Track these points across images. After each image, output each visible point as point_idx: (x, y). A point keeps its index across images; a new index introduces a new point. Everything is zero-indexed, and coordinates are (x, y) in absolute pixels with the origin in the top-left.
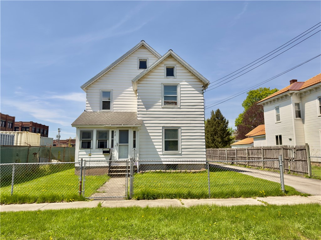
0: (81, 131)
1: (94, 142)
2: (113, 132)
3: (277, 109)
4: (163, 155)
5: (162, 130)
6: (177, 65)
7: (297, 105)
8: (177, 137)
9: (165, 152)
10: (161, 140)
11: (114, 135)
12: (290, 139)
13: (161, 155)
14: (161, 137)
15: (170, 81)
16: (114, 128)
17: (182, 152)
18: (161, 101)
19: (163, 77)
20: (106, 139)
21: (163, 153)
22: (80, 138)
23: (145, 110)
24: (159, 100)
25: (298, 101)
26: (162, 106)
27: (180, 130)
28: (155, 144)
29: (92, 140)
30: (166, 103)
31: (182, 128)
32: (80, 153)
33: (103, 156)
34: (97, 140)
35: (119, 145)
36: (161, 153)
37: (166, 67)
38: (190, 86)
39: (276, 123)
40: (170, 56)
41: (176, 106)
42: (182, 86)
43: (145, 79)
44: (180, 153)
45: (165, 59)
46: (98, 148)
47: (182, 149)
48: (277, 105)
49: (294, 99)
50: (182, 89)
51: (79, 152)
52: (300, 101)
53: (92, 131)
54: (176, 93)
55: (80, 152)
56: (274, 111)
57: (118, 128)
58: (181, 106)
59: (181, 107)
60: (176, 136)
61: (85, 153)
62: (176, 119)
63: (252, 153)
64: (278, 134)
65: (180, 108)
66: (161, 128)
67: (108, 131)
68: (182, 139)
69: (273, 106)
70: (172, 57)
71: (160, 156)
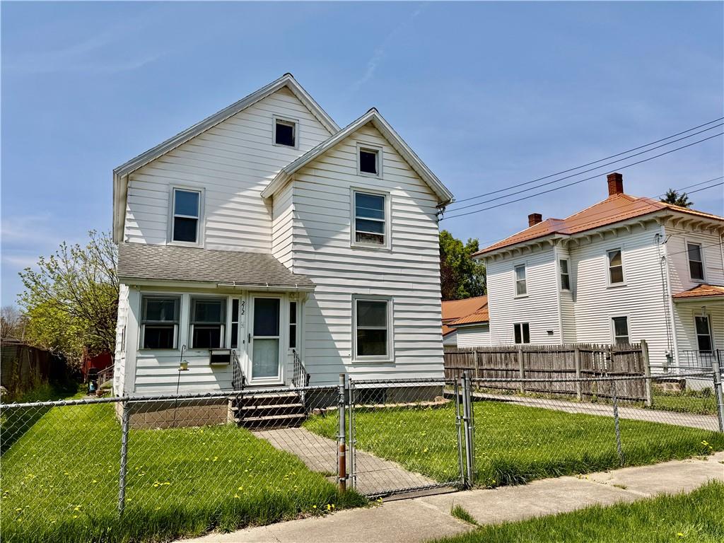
0: (144, 298)
1: (184, 331)
2: (236, 303)
3: (520, 270)
4: (354, 365)
5: (352, 301)
6: (384, 147)
7: (564, 264)
8: (383, 322)
9: (358, 359)
10: (349, 329)
11: (240, 312)
12: (550, 333)
13: (349, 365)
14: (349, 321)
15: (368, 183)
16: (240, 292)
17: (396, 358)
18: (348, 230)
19: (354, 172)
20: (218, 323)
21: (354, 361)
22: (142, 319)
23: (311, 249)
24: (344, 228)
25: (564, 257)
26: (351, 243)
27: (391, 304)
28: (335, 337)
29: (178, 325)
30: (360, 236)
31: (396, 300)
32: (141, 363)
33: (209, 370)
34: (191, 324)
35: (255, 340)
36: (349, 361)
37: (361, 148)
38: (412, 202)
39: (515, 299)
40: (371, 125)
41: (382, 247)
42: (394, 200)
43: (313, 172)
44: (392, 360)
45: (359, 130)
46: (194, 347)
47: (396, 349)
48: (519, 262)
49: (559, 252)
50: (395, 207)
51: (138, 358)
52: (568, 257)
53: (178, 299)
54: (382, 215)
55: (139, 361)
56: (513, 273)
57: (251, 295)
58: (393, 246)
59: (394, 249)
60: (382, 319)
61: (154, 362)
62: (381, 277)
63: (490, 361)
64: (521, 321)
65: (390, 252)
66: (350, 298)
67: (225, 301)
68: (396, 327)
69: (511, 263)
70: (375, 127)
71: (346, 367)
